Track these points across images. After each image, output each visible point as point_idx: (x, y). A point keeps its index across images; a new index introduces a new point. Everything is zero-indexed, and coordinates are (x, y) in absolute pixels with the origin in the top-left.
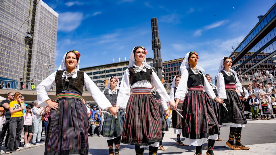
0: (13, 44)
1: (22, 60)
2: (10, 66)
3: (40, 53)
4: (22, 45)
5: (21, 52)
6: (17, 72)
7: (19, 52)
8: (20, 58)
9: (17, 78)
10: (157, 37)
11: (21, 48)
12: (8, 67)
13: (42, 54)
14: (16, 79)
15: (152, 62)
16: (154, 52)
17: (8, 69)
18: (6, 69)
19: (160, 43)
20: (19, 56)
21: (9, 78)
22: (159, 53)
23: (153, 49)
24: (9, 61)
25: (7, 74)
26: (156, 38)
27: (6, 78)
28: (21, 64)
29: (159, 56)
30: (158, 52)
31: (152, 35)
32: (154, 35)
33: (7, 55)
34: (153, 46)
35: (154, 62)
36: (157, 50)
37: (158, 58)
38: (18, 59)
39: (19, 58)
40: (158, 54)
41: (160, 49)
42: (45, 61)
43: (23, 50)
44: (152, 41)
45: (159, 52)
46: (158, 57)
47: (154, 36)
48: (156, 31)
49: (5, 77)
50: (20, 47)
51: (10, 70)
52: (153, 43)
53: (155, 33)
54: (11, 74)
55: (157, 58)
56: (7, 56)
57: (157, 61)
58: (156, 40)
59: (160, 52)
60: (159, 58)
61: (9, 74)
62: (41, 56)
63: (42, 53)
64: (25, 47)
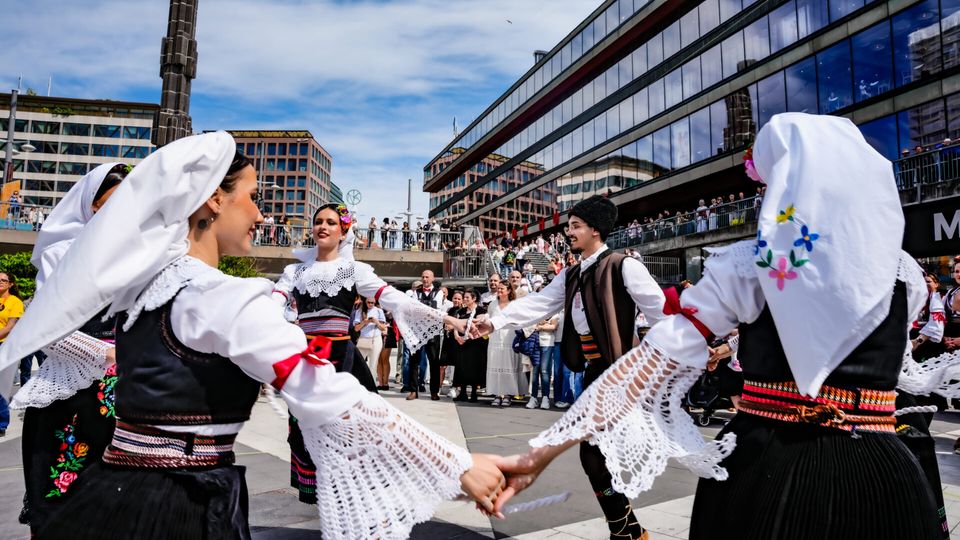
10: (185, 30)
15: (148, 123)
16: (166, 86)
19: (196, 57)
22: (182, 93)
23: (162, 75)
26: (181, 33)
29: (182, 105)
30: (178, 89)
31: (170, 20)
32: (178, 19)
34: (164, 59)
35: (156, 125)
36: (179, 79)
37: (176, 113)
40: (178, 96)
41: (192, 81)
44: (164, 39)
45: (183, 89)
46: (177, 107)
47: (177, 25)
48: (188, 9)
52: (165, 50)
53: (183, 14)
55: (170, 112)
57: (169, 124)
58: (181, 42)
59: (188, 91)
60: (180, 111)
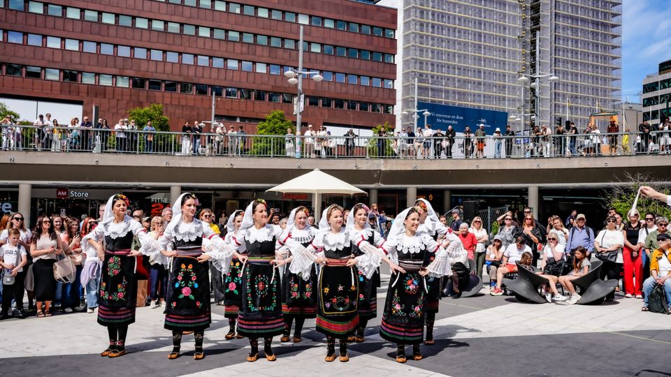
0: (485, 10)
1: (514, 52)
2: (485, 73)
3: (565, 17)
4: (509, 6)
5: (510, 27)
6: (504, 87)
7: (505, 28)
8: (509, 46)
9: (504, 105)
11: (509, 15)
12: (480, 77)
13: (574, 19)
14: (502, 107)
17: (480, 83)
18: (474, 83)
20: (504, 40)
21: (484, 107)
24: (480, 59)
25: (479, 95)
27: (476, 108)
28: (514, 64)
33: (475, 45)
38: (504, 51)
39: (507, 47)
42: (585, 42)
43: (514, 22)
49: (474, 106)
50: (505, 15)
51: (484, 84)
54: (490, 97)
56: (475, 47)
61: (484, 96)
62: (572, 28)
63: (572, 18)
64: (518, 10)
